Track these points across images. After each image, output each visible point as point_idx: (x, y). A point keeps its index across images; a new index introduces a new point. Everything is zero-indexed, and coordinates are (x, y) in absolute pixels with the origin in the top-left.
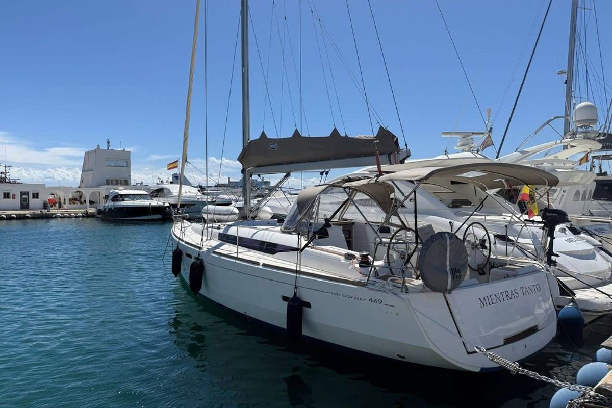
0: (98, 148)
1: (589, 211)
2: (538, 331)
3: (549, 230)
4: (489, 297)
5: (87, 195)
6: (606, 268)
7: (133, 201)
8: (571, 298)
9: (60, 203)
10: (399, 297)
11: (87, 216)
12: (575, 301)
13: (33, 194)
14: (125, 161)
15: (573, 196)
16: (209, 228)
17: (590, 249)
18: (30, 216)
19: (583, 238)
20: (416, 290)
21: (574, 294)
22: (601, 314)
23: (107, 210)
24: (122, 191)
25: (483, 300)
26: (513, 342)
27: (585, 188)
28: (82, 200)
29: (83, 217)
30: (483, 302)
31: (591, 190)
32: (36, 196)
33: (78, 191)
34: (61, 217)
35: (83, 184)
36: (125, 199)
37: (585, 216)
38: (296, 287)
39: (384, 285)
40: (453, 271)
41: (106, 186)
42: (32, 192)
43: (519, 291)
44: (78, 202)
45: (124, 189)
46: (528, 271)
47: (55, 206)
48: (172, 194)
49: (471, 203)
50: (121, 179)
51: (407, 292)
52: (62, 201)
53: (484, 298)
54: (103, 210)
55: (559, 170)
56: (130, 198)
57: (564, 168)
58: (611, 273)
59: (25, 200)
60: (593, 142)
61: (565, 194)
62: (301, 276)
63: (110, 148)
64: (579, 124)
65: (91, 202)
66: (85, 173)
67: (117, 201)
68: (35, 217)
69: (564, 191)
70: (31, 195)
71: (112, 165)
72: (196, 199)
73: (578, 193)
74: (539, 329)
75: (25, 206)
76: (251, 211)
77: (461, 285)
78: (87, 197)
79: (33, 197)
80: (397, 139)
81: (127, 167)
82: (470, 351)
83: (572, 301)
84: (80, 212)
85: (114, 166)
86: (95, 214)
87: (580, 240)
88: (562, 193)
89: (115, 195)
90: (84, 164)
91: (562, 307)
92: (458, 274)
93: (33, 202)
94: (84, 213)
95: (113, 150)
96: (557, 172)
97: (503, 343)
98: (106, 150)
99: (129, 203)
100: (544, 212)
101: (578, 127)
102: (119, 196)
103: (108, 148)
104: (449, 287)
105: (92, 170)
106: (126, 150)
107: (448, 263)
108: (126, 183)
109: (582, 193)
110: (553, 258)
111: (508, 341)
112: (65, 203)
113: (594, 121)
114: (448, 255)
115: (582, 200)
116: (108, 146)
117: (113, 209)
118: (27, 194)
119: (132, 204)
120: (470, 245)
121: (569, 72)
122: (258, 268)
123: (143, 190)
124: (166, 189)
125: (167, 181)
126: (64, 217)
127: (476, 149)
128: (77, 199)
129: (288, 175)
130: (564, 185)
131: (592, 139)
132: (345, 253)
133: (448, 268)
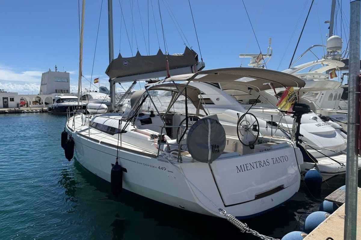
0: (50, 70)
1: (339, 106)
2: (284, 188)
3: (297, 118)
4: (245, 166)
5: (43, 99)
6: (343, 143)
7: (68, 103)
8: (314, 164)
9: (27, 104)
10: (176, 166)
11: (43, 111)
12: (317, 166)
13: (11, 98)
14: (66, 79)
15: (328, 97)
16: (87, 118)
17: (332, 131)
18: (8, 112)
19: (329, 124)
20: (189, 161)
21: (317, 162)
22: (334, 175)
23: (54, 108)
24: (63, 97)
25: (239, 167)
26: (262, 197)
27: (336, 92)
28: (41, 102)
29: (40, 112)
30: (240, 169)
31: (340, 94)
32: (12, 100)
33: (38, 97)
34: (27, 113)
35: (41, 93)
36: (64, 101)
37: (335, 110)
38: (117, 158)
39: (167, 157)
40: (213, 147)
41: (55, 94)
42: (10, 98)
43: (270, 161)
44: (38, 104)
45: (64, 95)
46: (281, 146)
47: (24, 106)
48: (92, 98)
49: (261, 101)
50: (64, 89)
51: (181, 162)
52: (29, 103)
53: (241, 166)
54: (51, 108)
55: (315, 80)
56: (67, 101)
57: (320, 78)
58: (346, 146)
59: (6, 102)
60: (339, 62)
61: (323, 96)
62: (120, 150)
63: (57, 71)
64: (330, 50)
65: (46, 103)
66: (42, 86)
67: (59, 102)
68: (11, 112)
69: (323, 94)
70: (9, 100)
71: (59, 81)
72: (106, 101)
73: (331, 96)
74: (285, 187)
75: (6, 106)
76: (115, 107)
77: (219, 157)
78: (43, 100)
79: (11, 101)
80: (197, 55)
81: (68, 82)
82: (226, 205)
83: (315, 166)
84: (38, 109)
85: (60, 82)
86: (47, 110)
87: (326, 125)
88: (321, 95)
89: (58, 99)
90: (42, 80)
91: (308, 170)
92: (217, 149)
93: (10, 103)
94: (41, 110)
95: (59, 72)
96: (314, 81)
97: (254, 198)
98: (54, 72)
99: (66, 103)
100: (294, 105)
101: (329, 52)
102: (61, 100)
103: (56, 71)
104: (209, 158)
105: (46, 84)
106: (67, 72)
107: (209, 141)
108: (67, 92)
109: (334, 95)
110: (300, 138)
111: (258, 197)
112: (30, 104)
113: (340, 48)
114: (209, 135)
115: (334, 100)
116: (56, 70)
117: (57, 107)
118: (7, 98)
119: (68, 104)
120: (244, 128)
121: (331, 22)
122: (98, 144)
123: (76, 96)
124: (89, 95)
125: (93, 91)
126: (28, 112)
127: (262, 66)
128: (38, 102)
129: (135, 83)
130: (323, 90)
131: (338, 60)
132: (152, 133)
133: (209, 145)
